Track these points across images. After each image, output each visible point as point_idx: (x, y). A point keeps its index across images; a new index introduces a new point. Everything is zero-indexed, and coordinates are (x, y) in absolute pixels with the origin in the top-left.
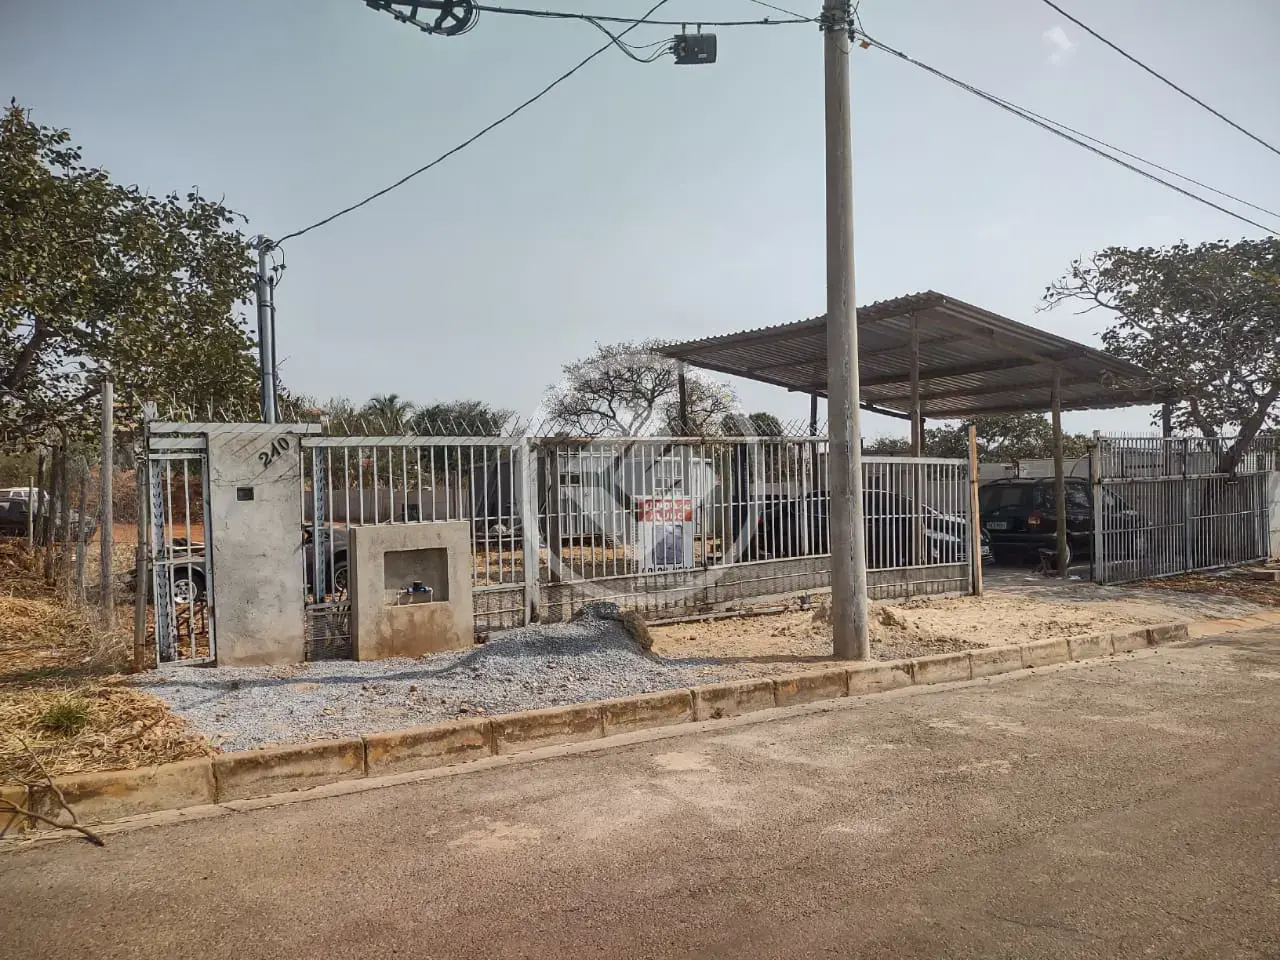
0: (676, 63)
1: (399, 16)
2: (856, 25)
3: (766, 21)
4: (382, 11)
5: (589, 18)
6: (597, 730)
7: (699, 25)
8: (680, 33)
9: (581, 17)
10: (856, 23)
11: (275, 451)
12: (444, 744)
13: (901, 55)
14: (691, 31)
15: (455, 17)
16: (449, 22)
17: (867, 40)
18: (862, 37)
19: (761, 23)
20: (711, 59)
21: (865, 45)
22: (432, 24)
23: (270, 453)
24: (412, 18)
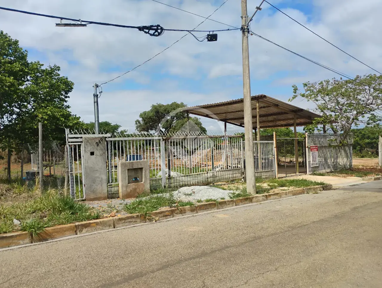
0: (208, 41)
1: (146, 32)
2: (250, 30)
3: (228, 30)
4: (142, 31)
5: (188, 31)
6: (195, 211)
7: (213, 31)
8: (209, 34)
9: (186, 31)
10: (250, 29)
11: (100, 142)
12: (162, 215)
13: (260, 36)
14: (211, 33)
15: (158, 32)
16: (157, 33)
17: (252, 33)
18: (251, 33)
19: (227, 30)
20: (216, 40)
21: (252, 35)
22: (152, 34)
23: (98, 143)
24: (148, 33)
